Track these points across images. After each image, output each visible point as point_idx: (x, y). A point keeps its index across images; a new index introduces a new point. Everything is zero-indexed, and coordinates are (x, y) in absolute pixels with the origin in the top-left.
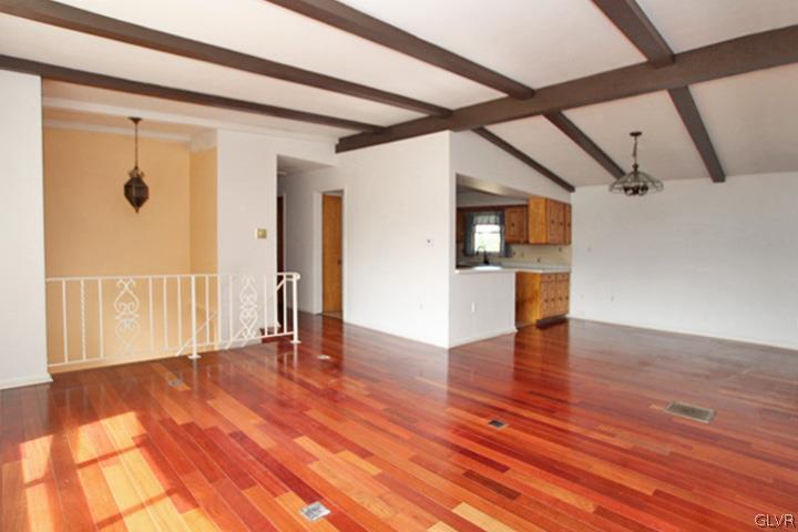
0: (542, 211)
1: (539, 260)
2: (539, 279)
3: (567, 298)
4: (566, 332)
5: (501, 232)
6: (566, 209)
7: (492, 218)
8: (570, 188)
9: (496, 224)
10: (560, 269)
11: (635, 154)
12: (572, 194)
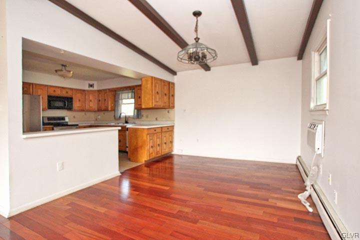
0: (149, 86)
1: (156, 119)
2: (146, 132)
3: (172, 142)
4: (172, 164)
5: (135, 103)
6: (170, 86)
7: (130, 95)
8: (174, 73)
9: (132, 98)
10: (169, 124)
11: (196, 30)
12: (175, 77)
